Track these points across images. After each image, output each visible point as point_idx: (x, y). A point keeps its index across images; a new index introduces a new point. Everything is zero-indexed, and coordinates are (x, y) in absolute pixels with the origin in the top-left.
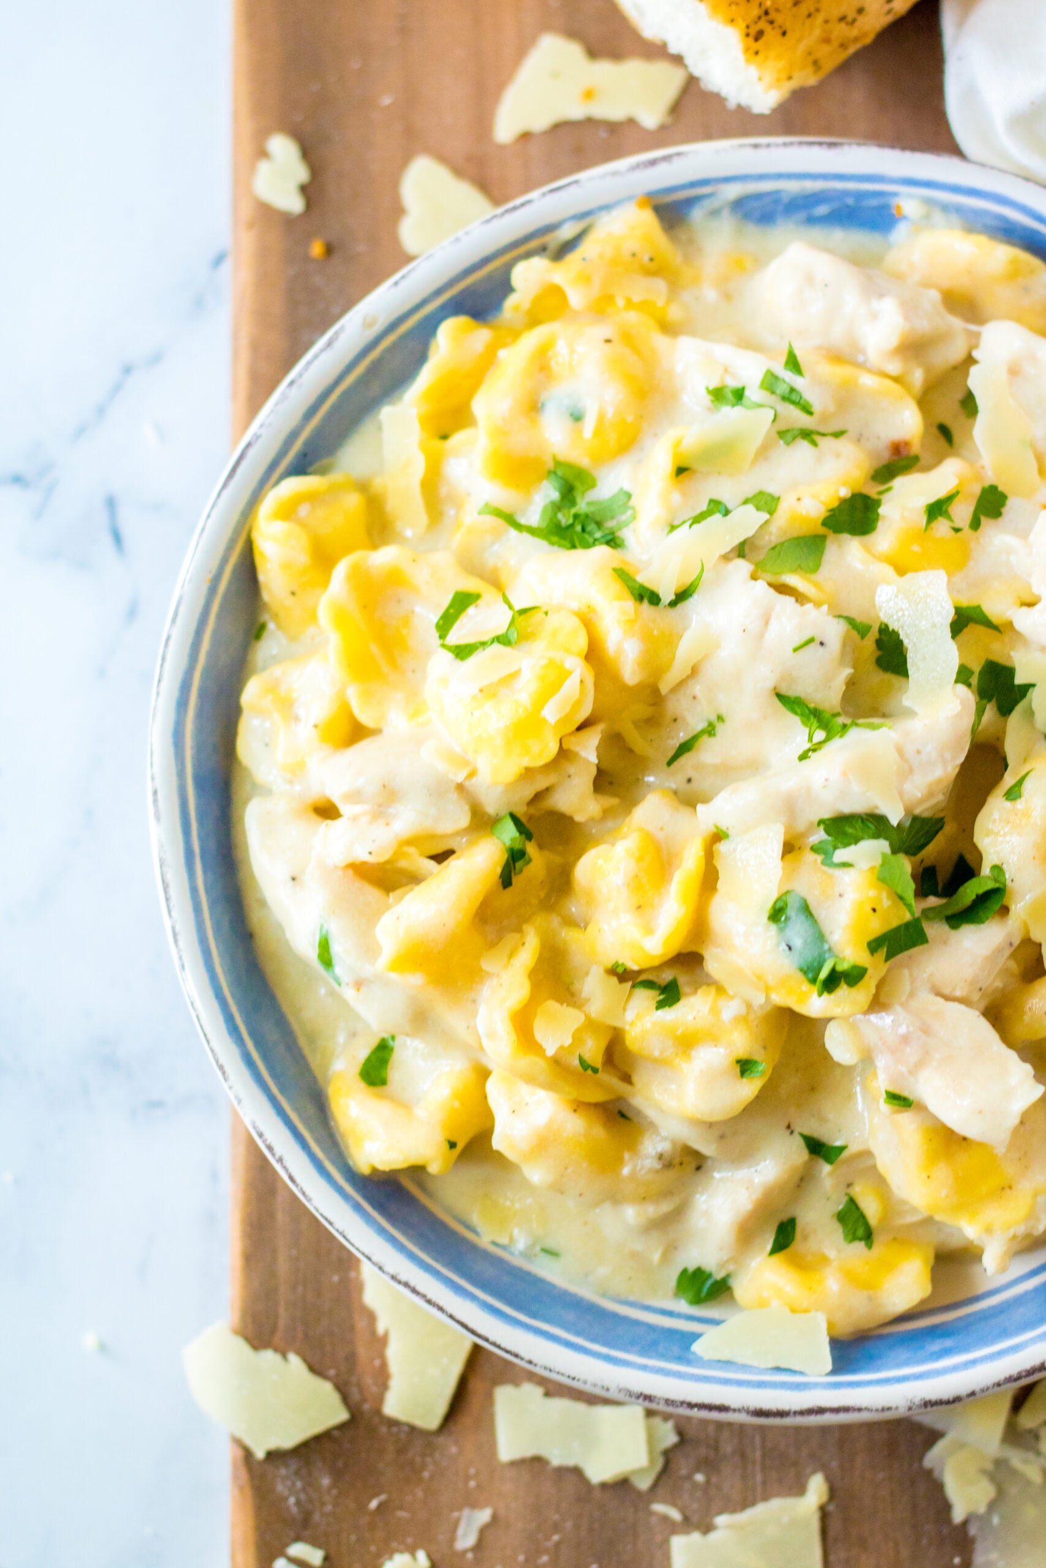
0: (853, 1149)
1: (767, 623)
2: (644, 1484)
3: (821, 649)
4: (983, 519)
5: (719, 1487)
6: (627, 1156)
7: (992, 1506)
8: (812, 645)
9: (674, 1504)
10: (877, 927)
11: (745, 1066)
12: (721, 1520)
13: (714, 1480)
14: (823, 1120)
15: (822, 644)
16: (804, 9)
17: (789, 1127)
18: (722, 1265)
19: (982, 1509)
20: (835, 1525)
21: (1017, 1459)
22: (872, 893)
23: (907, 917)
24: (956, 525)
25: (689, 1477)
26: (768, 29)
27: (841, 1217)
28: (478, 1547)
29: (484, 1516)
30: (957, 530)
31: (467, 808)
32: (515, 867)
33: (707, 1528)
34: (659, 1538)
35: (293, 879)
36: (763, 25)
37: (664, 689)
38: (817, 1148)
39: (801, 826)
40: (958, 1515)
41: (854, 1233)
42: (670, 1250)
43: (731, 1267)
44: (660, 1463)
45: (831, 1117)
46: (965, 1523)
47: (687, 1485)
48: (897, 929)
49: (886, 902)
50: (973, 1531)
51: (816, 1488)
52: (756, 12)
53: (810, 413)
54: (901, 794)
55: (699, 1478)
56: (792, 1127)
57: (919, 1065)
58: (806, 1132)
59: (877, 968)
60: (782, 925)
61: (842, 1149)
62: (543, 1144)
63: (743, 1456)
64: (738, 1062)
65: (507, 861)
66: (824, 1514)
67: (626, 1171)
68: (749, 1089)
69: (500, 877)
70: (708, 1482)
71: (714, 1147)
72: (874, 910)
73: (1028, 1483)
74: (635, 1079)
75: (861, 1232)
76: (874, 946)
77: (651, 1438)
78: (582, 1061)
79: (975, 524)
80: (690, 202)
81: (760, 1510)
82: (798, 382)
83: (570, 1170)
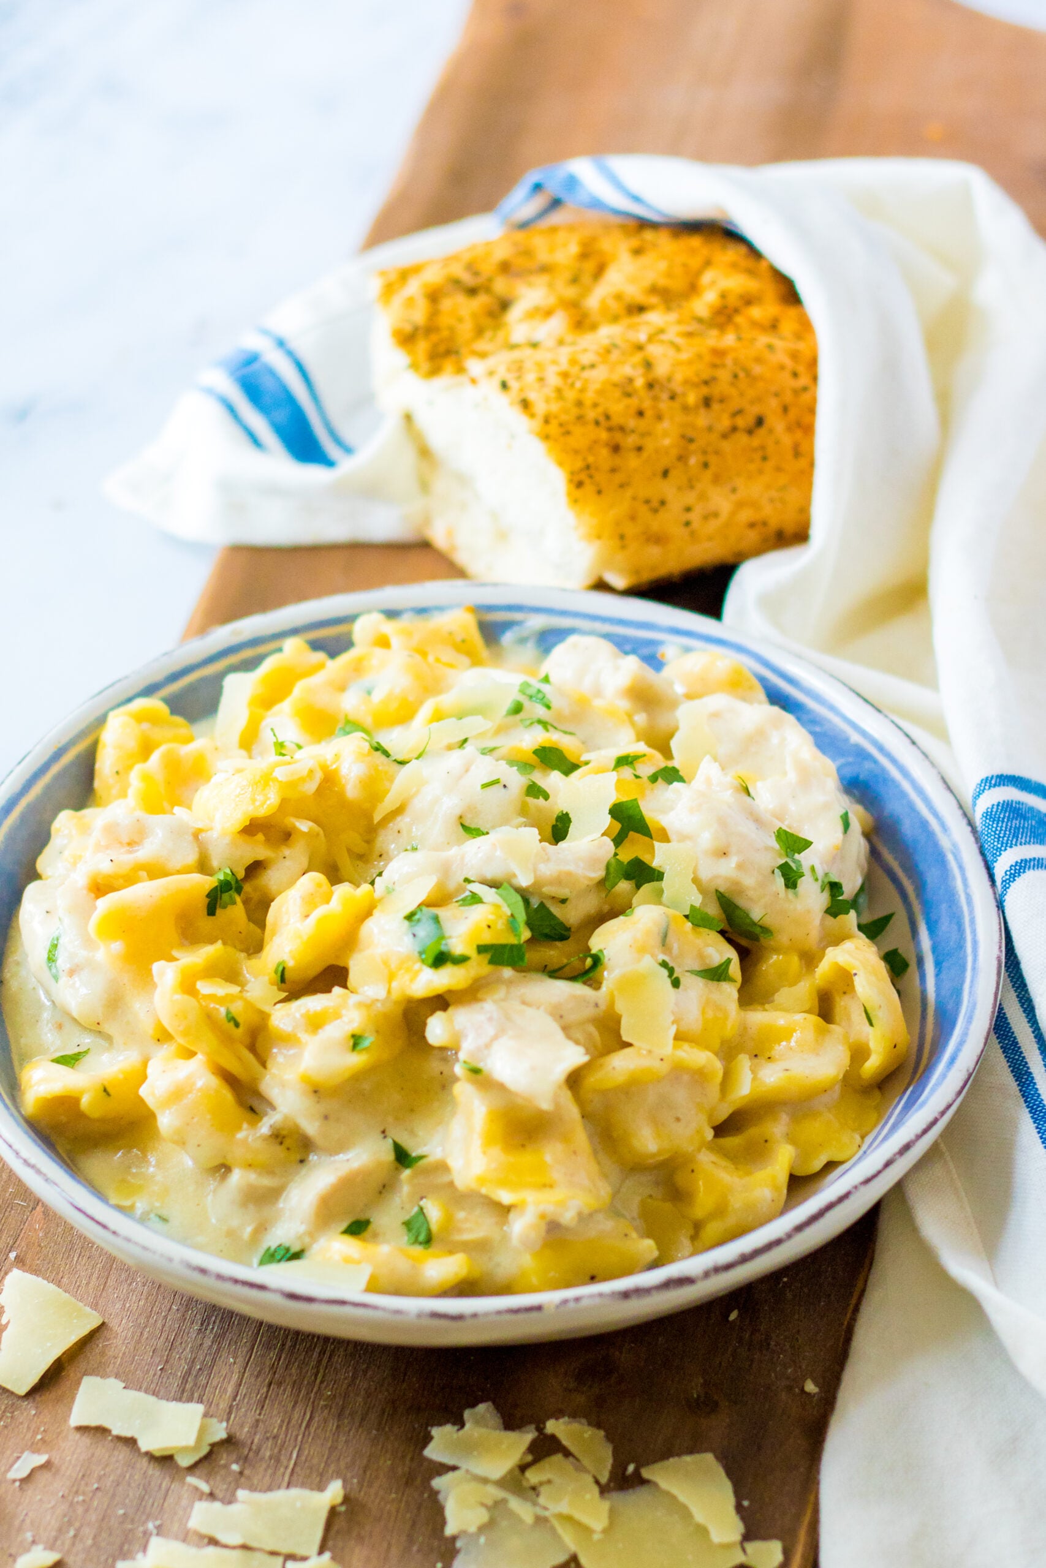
0: (431, 1159)
1: (467, 771)
2: (184, 1461)
3: (503, 790)
4: (660, 780)
5: (249, 1478)
6: (245, 1126)
7: (482, 1529)
8: (497, 785)
9: (207, 1482)
10: (487, 938)
11: (356, 1040)
12: (241, 1494)
13: (247, 1472)
14: (412, 1133)
15: (505, 786)
16: (618, 478)
17: (383, 1132)
18: (300, 1238)
19: (473, 1529)
20: (340, 1523)
21: (515, 1504)
22: (491, 917)
23: (513, 941)
24: (637, 774)
25: (226, 1466)
26: (587, 481)
27: (408, 1224)
28: (26, 1480)
29: (41, 1459)
30: (637, 777)
31: (197, 849)
32: (221, 897)
33: (230, 1500)
34: (184, 1502)
35: (47, 912)
36: (583, 476)
37: (377, 818)
38: (402, 1157)
39: (452, 886)
40: (450, 1530)
41: (417, 1237)
42: (261, 1229)
43: (307, 1240)
44: (205, 1450)
45: (420, 1133)
46: (454, 1538)
47: (223, 1472)
48: (504, 946)
49: (500, 925)
50: (459, 1544)
51: (334, 1491)
52: (579, 464)
53: (548, 707)
54: (535, 871)
55: (235, 1467)
56: (387, 1133)
57: (495, 1038)
58: (399, 1141)
59: (478, 967)
60: (413, 923)
61: (421, 1157)
62: (177, 1095)
63: (278, 1461)
64: (353, 1036)
65: (217, 887)
66: (333, 1512)
67: (240, 1135)
68: (357, 1060)
69: (208, 896)
70: (241, 1473)
71: (317, 1124)
72: (489, 927)
73: (520, 1521)
74: (269, 1064)
75: (422, 1238)
76: (482, 949)
77: (202, 1431)
78: (228, 1012)
79: (654, 778)
80: (507, 625)
81: (281, 1495)
82: (545, 688)
83: (195, 1120)
